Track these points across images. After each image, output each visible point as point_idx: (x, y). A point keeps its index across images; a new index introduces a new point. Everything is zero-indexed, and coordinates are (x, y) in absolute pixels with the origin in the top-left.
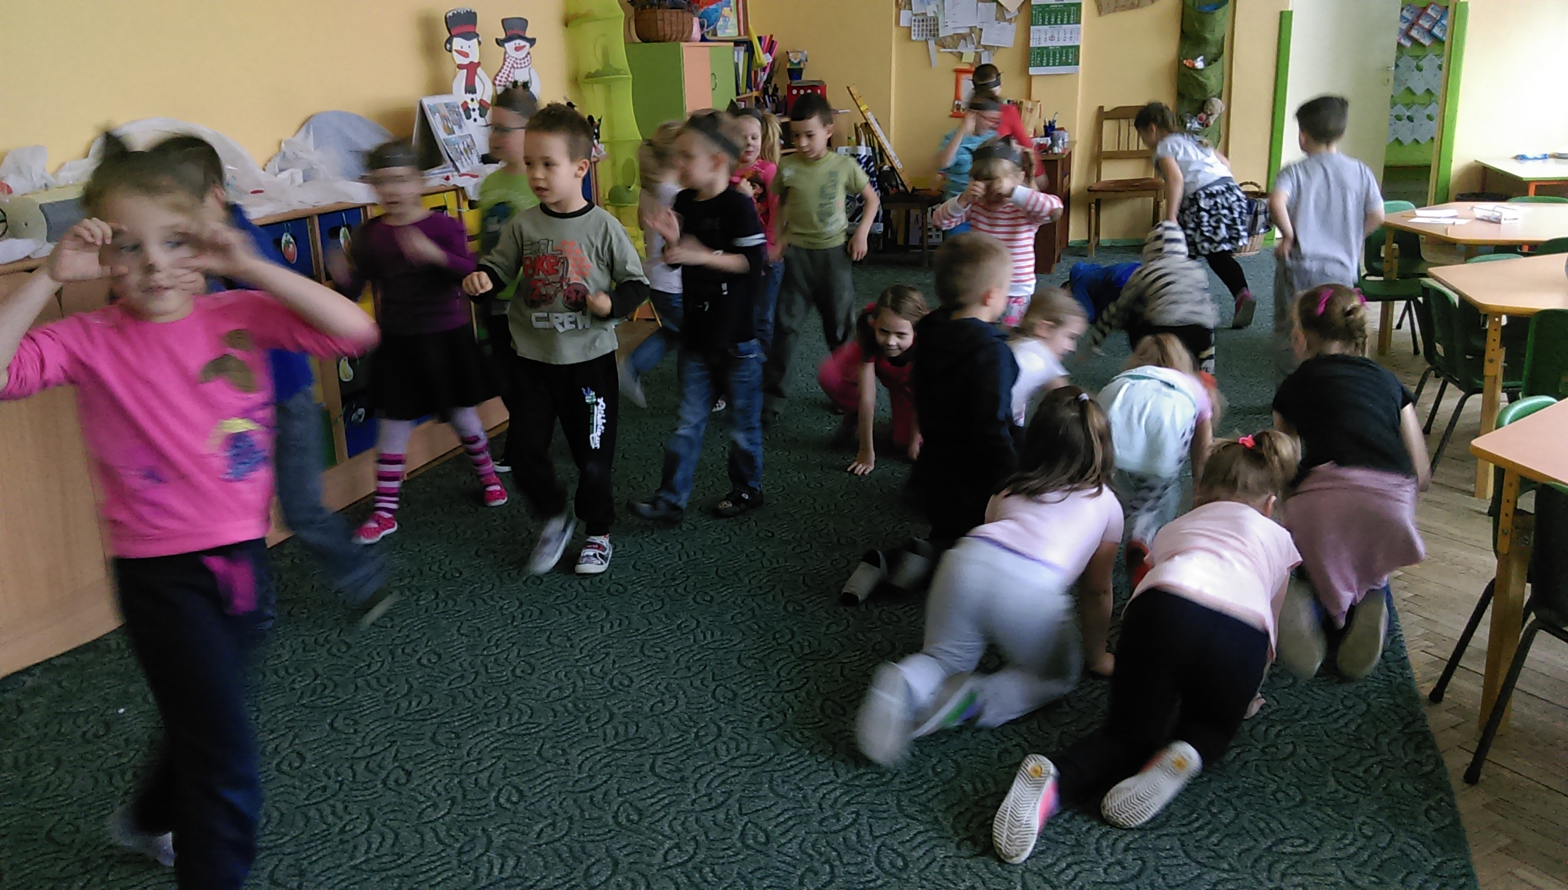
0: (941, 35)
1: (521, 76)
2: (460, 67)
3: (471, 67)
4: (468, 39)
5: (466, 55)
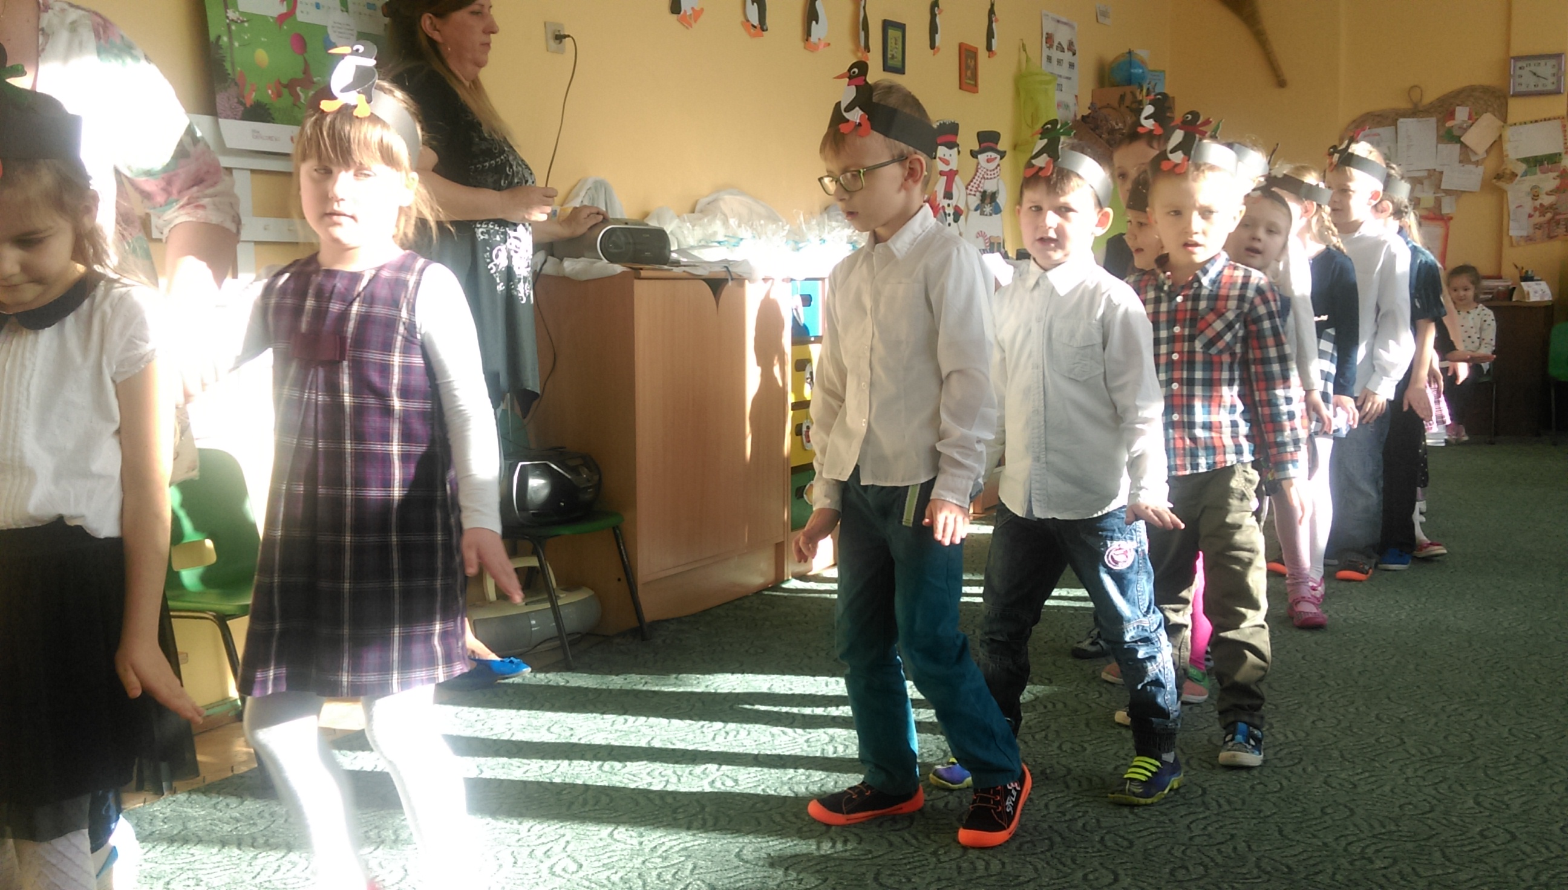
1: (989, 186)
2: (942, 173)
3: (950, 175)
4: (950, 147)
5: (947, 163)
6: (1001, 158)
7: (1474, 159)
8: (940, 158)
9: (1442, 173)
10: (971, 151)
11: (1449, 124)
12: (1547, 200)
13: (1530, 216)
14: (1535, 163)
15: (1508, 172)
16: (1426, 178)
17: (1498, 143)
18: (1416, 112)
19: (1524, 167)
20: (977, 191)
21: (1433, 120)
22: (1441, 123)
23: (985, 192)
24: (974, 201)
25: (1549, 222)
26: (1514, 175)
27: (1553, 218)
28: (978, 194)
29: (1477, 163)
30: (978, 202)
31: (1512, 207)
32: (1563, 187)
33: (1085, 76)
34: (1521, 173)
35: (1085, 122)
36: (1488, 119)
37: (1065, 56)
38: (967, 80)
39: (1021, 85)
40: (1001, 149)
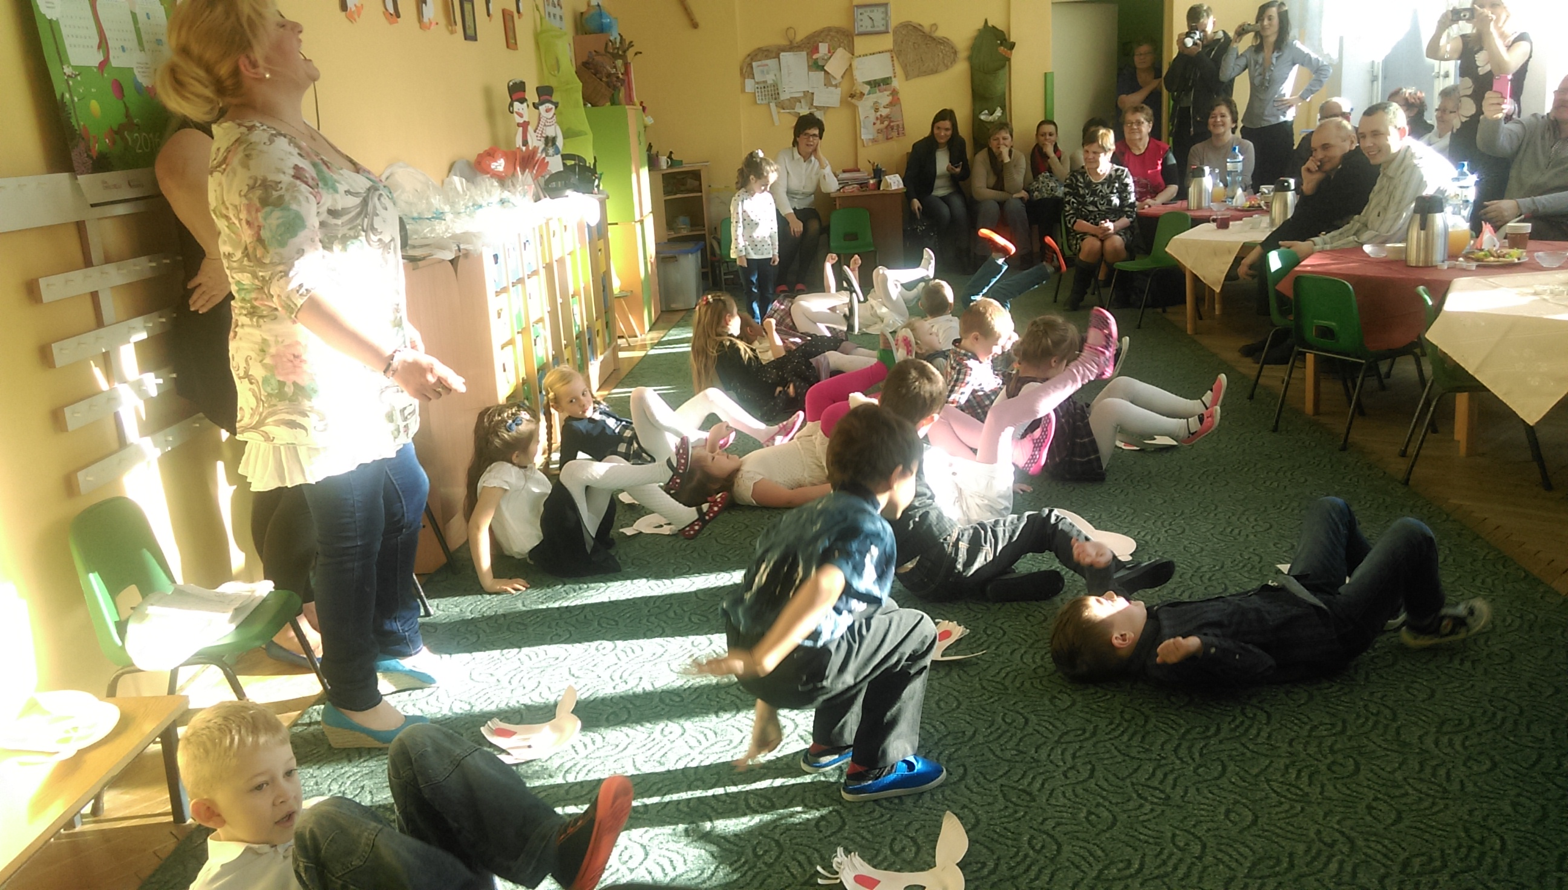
0: (781, 99)
1: (550, 132)
2: (519, 125)
3: (525, 125)
4: (522, 103)
5: (521, 116)
6: (556, 107)
7: (834, 83)
8: (517, 113)
9: (813, 94)
10: (534, 104)
11: (815, 57)
12: (884, 112)
13: (874, 124)
14: (875, 84)
15: (858, 92)
16: (803, 97)
17: (849, 70)
18: (792, 47)
19: (868, 87)
20: (542, 137)
21: (804, 53)
22: (810, 54)
23: (547, 138)
24: (541, 145)
25: (886, 127)
26: (862, 94)
27: (889, 125)
28: (543, 139)
29: (836, 86)
30: (543, 146)
31: (862, 118)
32: (895, 102)
33: (568, 26)
34: (866, 93)
35: (587, 68)
36: (840, 52)
37: (557, 11)
38: (511, 41)
39: (540, 39)
40: (554, 99)
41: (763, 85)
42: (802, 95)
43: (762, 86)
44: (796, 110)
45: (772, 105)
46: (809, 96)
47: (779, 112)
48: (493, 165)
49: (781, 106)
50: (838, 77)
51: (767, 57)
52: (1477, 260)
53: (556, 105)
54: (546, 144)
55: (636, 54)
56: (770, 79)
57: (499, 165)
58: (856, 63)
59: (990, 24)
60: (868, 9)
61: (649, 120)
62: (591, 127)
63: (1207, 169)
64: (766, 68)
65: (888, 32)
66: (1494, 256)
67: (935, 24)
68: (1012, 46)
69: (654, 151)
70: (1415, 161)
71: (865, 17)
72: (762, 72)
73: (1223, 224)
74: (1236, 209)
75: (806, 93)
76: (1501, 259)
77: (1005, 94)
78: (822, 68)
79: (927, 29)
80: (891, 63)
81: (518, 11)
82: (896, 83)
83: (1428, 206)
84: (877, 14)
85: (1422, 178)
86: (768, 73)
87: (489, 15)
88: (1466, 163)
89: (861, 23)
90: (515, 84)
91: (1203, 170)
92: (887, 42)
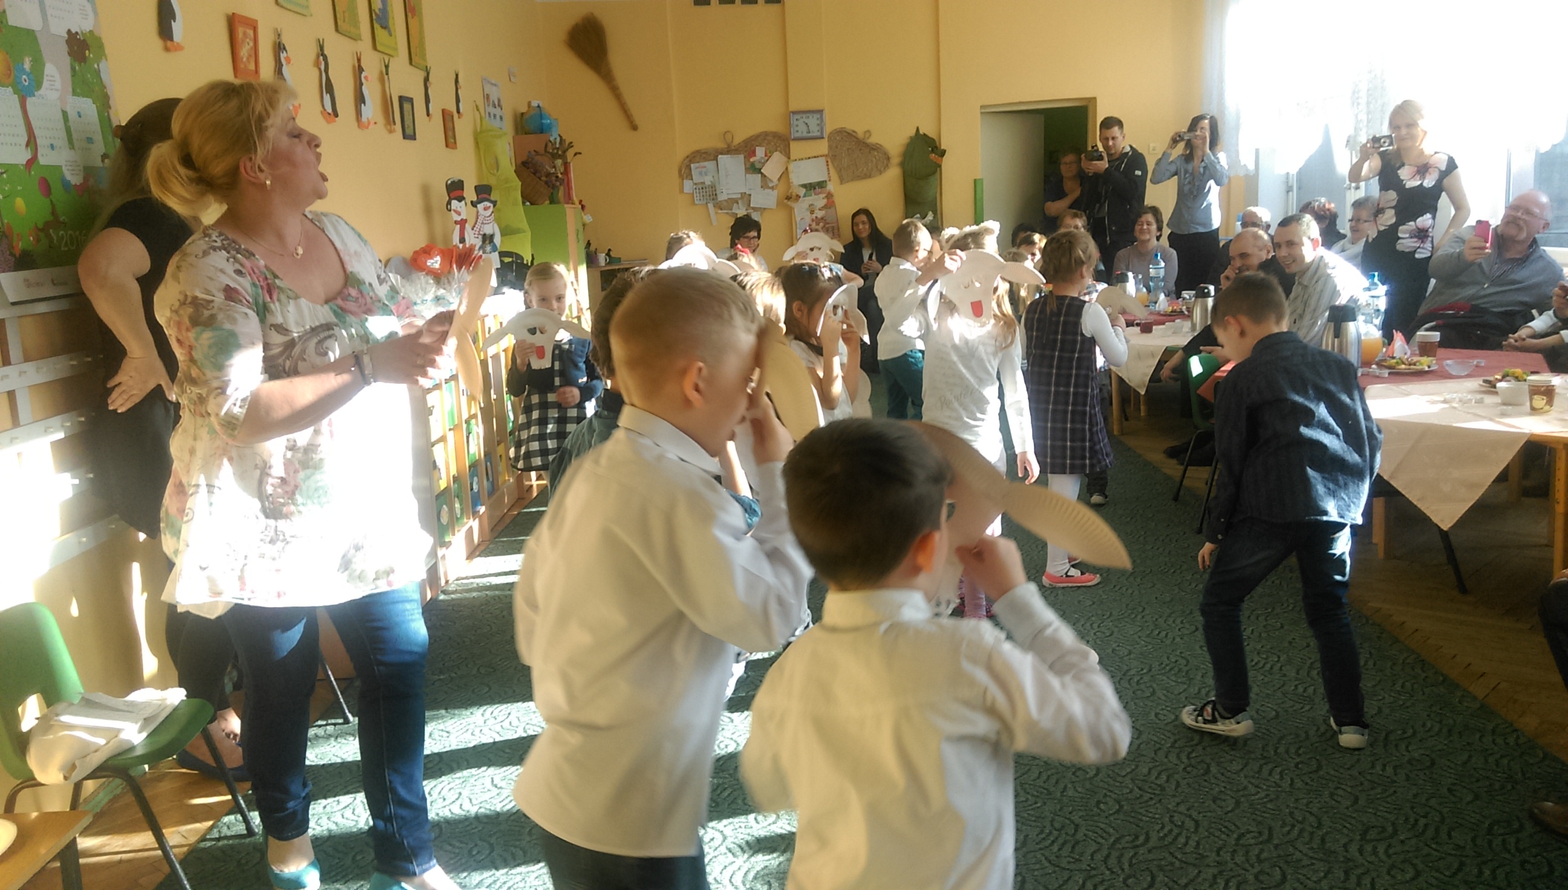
0: (719, 199)
1: (488, 230)
2: (456, 222)
3: (462, 223)
4: (460, 201)
5: (459, 214)
6: (494, 206)
7: (770, 185)
8: (454, 211)
9: (750, 195)
10: (472, 202)
11: (751, 160)
12: (820, 214)
14: (810, 187)
15: (794, 194)
16: (740, 199)
17: (786, 173)
18: (729, 151)
19: (804, 191)
20: (479, 234)
21: (742, 157)
22: (746, 159)
23: (484, 235)
24: (478, 242)
26: (798, 197)
27: (825, 227)
28: (480, 237)
29: (772, 188)
30: (481, 243)
31: (798, 219)
32: (830, 204)
33: (508, 127)
34: (802, 195)
35: (527, 168)
36: (777, 157)
37: (497, 111)
38: (450, 140)
39: (480, 140)
40: (492, 198)
41: (702, 186)
42: (739, 196)
43: (700, 186)
44: (733, 211)
45: (710, 206)
46: (746, 197)
47: (716, 213)
48: (429, 263)
49: (719, 206)
50: (775, 180)
51: (705, 160)
52: (1389, 367)
53: (494, 203)
54: (484, 241)
55: (575, 154)
56: (708, 180)
57: (435, 262)
58: (791, 167)
59: (921, 132)
60: (804, 116)
61: (588, 219)
62: (529, 225)
63: (1130, 275)
64: (704, 170)
65: (823, 138)
66: (1403, 363)
67: (868, 131)
68: (943, 153)
69: (592, 248)
70: (1329, 271)
71: (800, 123)
72: (701, 173)
73: (1146, 328)
74: (1159, 314)
75: (743, 194)
76: (1412, 367)
77: (936, 198)
78: (759, 171)
79: (860, 135)
80: (826, 167)
81: (458, 112)
82: (830, 187)
83: (1342, 315)
84: (813, 121)
85: (1336, 287)
86: (706, 175)
87: (428, 114)
88: (1376, 274)
89: (797, 129)
90: (453, 182)
91: (1127, 276)
92: (823, 147)
